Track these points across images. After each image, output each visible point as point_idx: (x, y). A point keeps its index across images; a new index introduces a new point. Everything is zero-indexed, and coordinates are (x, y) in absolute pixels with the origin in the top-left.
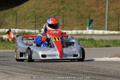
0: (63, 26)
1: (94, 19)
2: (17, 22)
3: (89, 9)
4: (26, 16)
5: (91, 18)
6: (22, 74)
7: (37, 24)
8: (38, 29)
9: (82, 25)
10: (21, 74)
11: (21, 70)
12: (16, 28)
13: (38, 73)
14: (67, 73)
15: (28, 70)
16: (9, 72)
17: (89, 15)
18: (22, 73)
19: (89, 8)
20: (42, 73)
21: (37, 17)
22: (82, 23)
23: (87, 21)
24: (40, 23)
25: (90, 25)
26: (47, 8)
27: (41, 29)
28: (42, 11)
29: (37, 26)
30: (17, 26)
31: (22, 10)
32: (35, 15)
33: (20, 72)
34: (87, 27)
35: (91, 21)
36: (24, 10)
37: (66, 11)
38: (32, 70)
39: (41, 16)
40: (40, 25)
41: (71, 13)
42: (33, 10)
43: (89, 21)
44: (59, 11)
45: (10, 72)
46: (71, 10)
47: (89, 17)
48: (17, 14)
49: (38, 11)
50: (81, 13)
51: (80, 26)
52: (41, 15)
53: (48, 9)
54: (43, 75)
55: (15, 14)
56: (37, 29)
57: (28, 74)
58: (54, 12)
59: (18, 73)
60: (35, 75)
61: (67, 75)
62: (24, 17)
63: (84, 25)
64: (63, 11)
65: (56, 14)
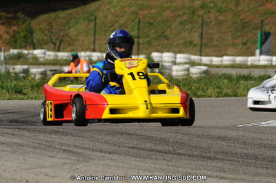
0: (201, 45)
1: (272, 31)
2: (97, 37)
3: (261, 8)
4: (117, 22)
5: (267, 29)
6: (107, 155)
7: (141, 41)
8: (144, 54)
9: (244, 44)
10: (103, 154)
11: (105, 147)
12: (94, 51)
13: (142, 152)
14: (208, 154)
15: (119, 147)
16: (77, 150)
17: (262, 21)
18: (106, 152)
19: (261, 5)
20: (153, 153)
21: (141, 25)
22: (245, 41)
23: (256, 34)
24: (148, 39)
25: (262, 44)
26: (166, 5)
27: (150, 53)
28: (153, 11)
29: (141, 46)
30: (97, 46)
31: (108, 9)
32: (137, 21)
33: (101, 151)
34: (257, 48)
35: (266, 36)
36: (112, 10)
37: (210, 12)
38: (130, 147)
39: (151, 24)
40: (149, 43)
41: (220, 18)
42: (134, 9)
43: (262, 36)
44: (194, 13)
45: (80, 151)
46: (220, 11)
47: (262, 27)
48: (95, 19)
49: (146, 12)
50: (242, 17)
51: (241, 46)
52: (152, 21)
53: (168, 8)
54: (153, 157)
55: (93, 18)
56: (142, 53)
57: (120, 154)
58: (181, 14)
59: (98, 153)
60: (137, 157)
61: (210, 158)
62: (112, 26)
63: (249, 44)
64: (201, 12)
65: (185, 18)
